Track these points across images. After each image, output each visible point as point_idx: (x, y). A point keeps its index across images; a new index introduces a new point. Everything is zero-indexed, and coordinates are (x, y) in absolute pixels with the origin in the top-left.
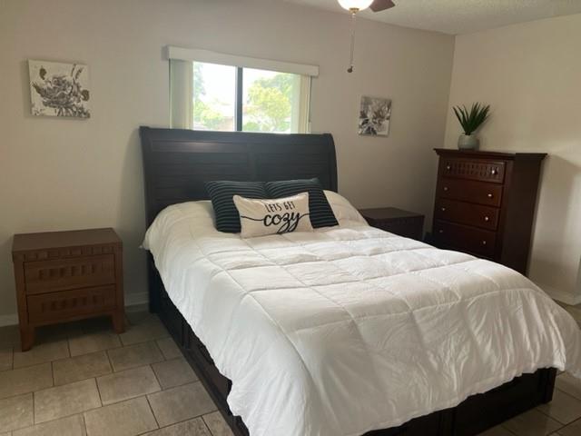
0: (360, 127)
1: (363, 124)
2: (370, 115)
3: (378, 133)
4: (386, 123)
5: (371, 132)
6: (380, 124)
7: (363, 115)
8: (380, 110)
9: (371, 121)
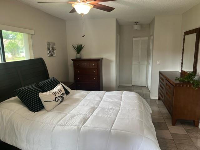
0: (48, 54)
1: (49, 52)
2: (51, 49)
3: (54, 55)
4: (55, 51)
5: (52, 55)
6: (54, 52)
7: (49, 49)
8: (53, 47)
9: (51, 51)
